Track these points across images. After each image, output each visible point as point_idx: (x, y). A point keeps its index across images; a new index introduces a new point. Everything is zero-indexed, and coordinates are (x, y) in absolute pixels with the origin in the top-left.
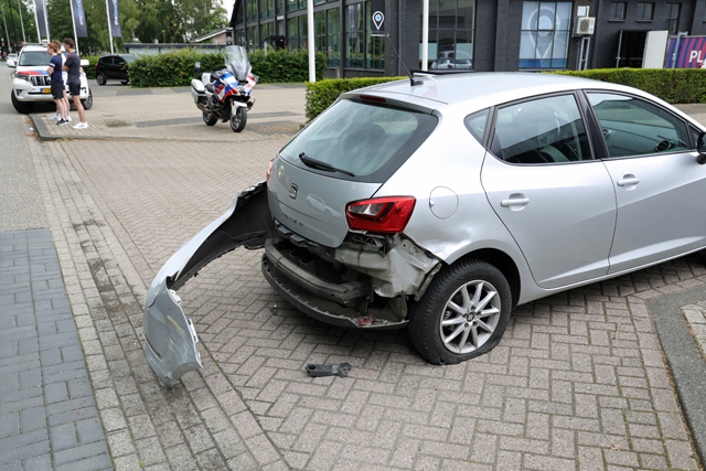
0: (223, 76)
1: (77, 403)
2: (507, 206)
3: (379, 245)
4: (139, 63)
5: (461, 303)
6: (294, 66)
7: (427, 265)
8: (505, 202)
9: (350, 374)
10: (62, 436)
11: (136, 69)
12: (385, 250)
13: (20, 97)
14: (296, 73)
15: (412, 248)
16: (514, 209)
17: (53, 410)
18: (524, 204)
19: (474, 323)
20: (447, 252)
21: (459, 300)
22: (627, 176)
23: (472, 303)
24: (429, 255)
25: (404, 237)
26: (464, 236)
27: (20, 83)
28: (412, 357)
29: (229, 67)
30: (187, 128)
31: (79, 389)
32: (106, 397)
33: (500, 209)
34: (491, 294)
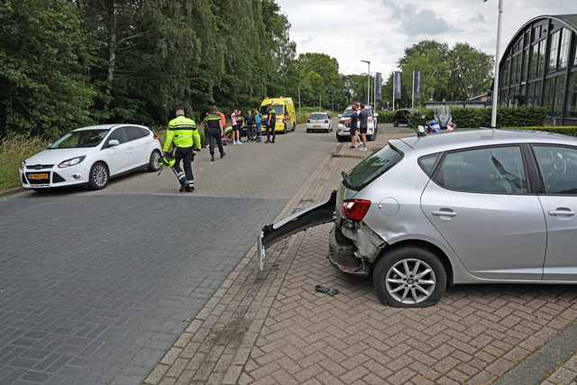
0: (432, 124)
2: (438, 215)
3: (350, 226)
4: (416, 114)
5: (404, 272)
7: (378, 243)
8: (435, 212)
9: (336, 296)
11: (413, 118)
12: (354, 230)
13: (340, 134)
15: (371, 233)
16: (441, 217)
17: (213, 273)
18: (452, 216)
19: (413, 287)
20: (391, 237)
21: (401, 267)
22: (559, 209)
23: (411, 273)
24: (381, 239)
25: (364, 224)
26: (403, 229)
28: (377, 298)
29: (437, 120)
31: (229, 269)
32: (234, 275)
33: (433, 216)
34: (427, 271)
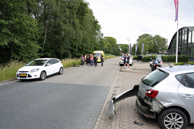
0: (155, 61)
1: (96, 115)
2: (185, 97)
3: (150, 100)
5: (171, 118)
6: (180, 59)
7: (161, 106)
8: (184, 96)
9: (143, 126)
10: (91, 119)
11: (144, 59)
12: (151, 101)
13: (121, 63)
14: (181, 60)
15: (158, 102)
16: (186, 98)
17: (92, 115)
18: (190, 97)
19: (175, 124)
20: (166, 104)
21: (170, 116)
23: (174, 118)
24: (162, 105)
25: (155, 99)
26: (171, 102)
27: (121, 61)
28: (159, 127)
29: (157, 59)
30: (147, 71)
31: (98, 113)
32: (101, 116)
33: (182, 97)
34: (180, 118)
